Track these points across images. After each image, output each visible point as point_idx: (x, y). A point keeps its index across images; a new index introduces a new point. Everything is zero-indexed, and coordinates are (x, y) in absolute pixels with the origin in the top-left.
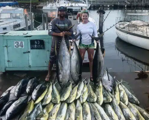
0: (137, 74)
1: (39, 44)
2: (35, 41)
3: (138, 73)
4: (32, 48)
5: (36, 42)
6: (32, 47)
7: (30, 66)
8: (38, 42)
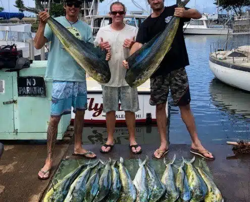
0: (231, 147)
1: (35, 86)
2: (27, 80)
3: (234, 145)
4: (21, 94)
5: (28, 82)
6: (22, 92)
7: (16, 132)
8: (32, 82)
